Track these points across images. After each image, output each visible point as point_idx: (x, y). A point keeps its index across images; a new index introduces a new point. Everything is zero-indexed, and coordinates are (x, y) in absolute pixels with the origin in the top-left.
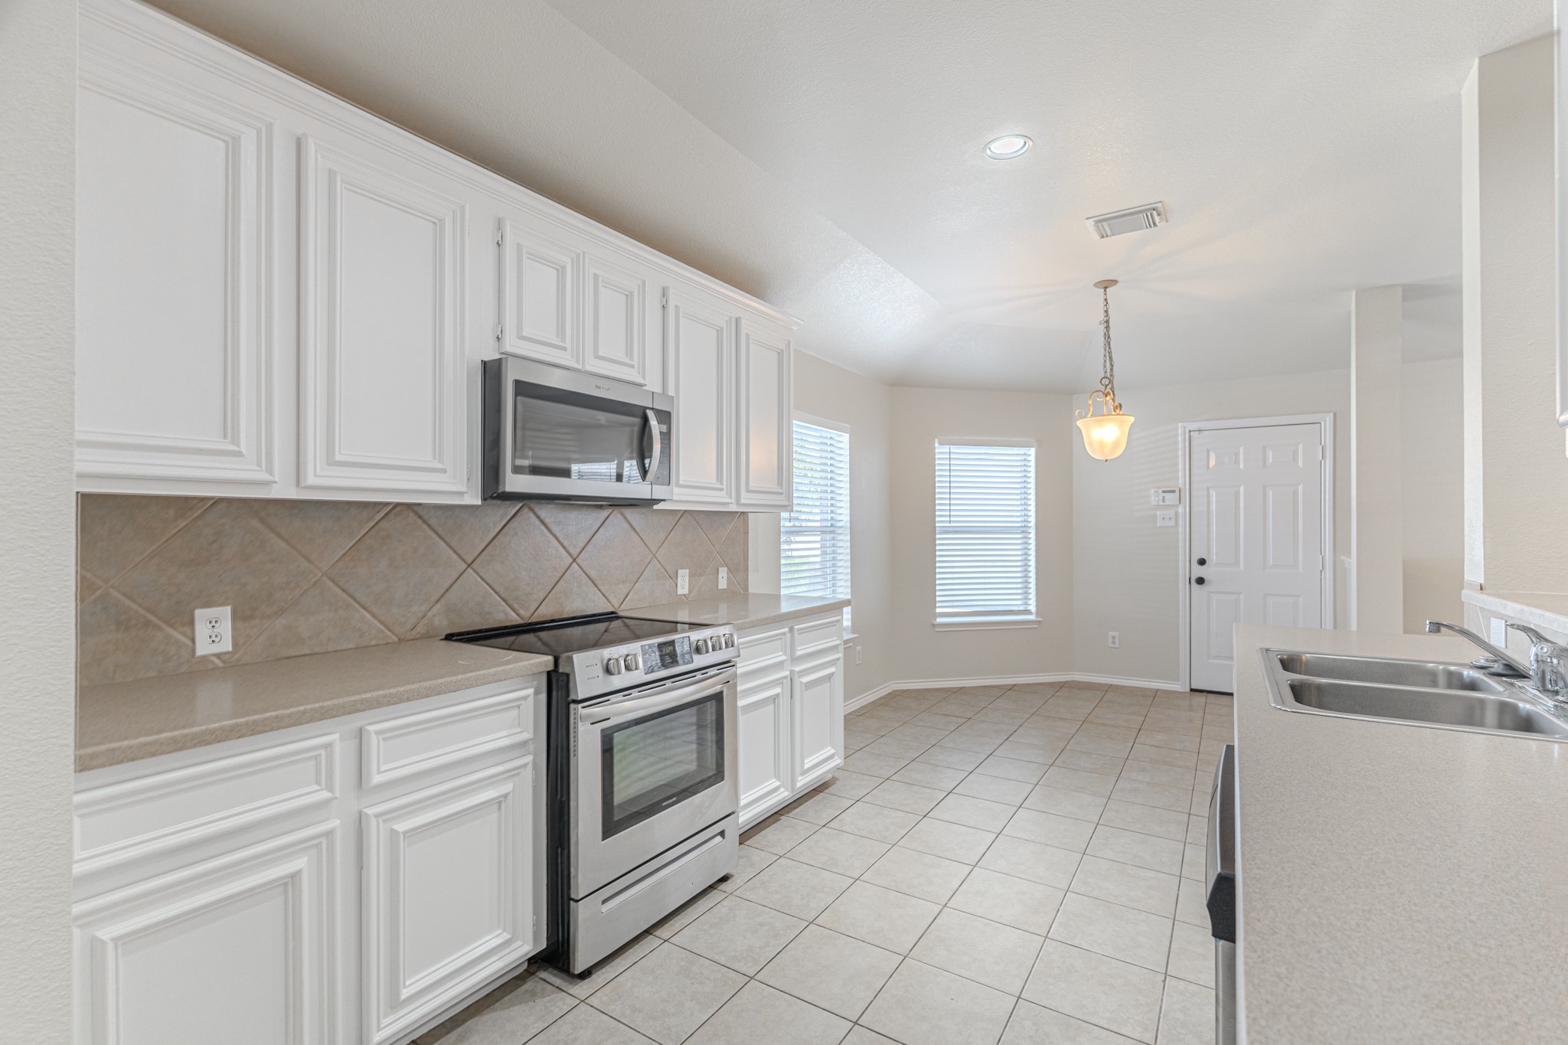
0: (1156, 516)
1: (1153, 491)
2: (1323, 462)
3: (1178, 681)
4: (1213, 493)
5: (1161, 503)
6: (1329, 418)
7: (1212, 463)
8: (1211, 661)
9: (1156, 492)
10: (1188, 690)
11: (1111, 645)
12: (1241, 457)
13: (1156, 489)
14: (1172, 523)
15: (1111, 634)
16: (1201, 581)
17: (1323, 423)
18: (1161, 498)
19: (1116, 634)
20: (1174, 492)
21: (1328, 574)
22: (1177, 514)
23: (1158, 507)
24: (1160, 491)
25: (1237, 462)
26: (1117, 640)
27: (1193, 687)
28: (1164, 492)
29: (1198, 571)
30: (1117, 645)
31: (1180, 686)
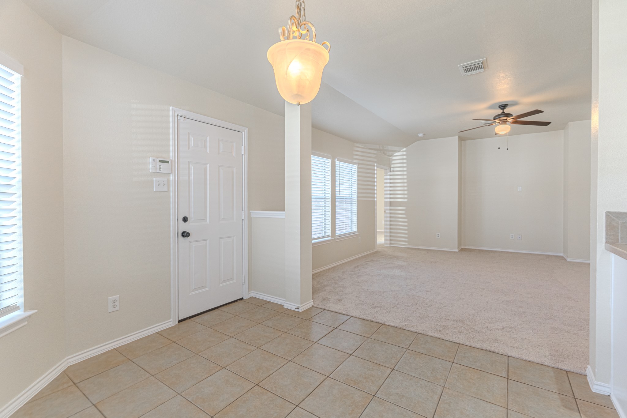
0: (152, 181)
1: (151, 160)
2: (243, 156)
3: (170, 318)
4: (192, 167)
5: (158, 171)
6: (246, 131)
7: (192, 143)
8: (191, 293)
9: (154, 160)
10: (177, 323)
11: (111, 309)
12: (208, 144)
13: (154, 158)
14: (166, 189)
15: (111, 298)
16: (185, 235)
17: (243, 133)
18: (158, 166)
19: (117, 297)
20: (168, 162)
21: (246, 222)
22: (168, 181)
23: (155, 174)
24: (158, 160)
25: (205, 147)
26: (117, 303)
27: (180, 319)
28: (160, 161)
29: (184, 227)
30: (117, 308)
31: (172, 322)
